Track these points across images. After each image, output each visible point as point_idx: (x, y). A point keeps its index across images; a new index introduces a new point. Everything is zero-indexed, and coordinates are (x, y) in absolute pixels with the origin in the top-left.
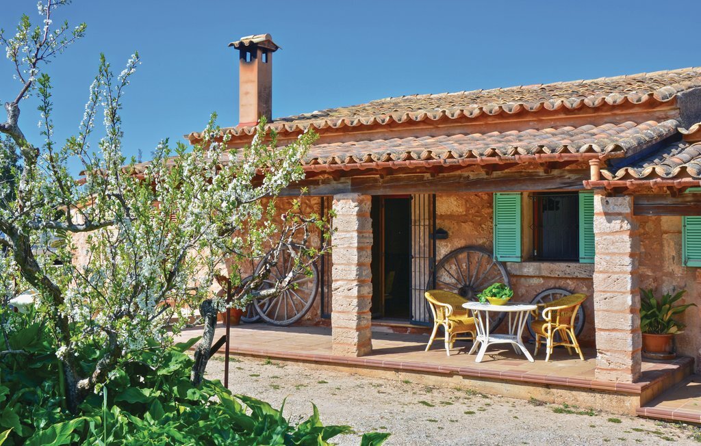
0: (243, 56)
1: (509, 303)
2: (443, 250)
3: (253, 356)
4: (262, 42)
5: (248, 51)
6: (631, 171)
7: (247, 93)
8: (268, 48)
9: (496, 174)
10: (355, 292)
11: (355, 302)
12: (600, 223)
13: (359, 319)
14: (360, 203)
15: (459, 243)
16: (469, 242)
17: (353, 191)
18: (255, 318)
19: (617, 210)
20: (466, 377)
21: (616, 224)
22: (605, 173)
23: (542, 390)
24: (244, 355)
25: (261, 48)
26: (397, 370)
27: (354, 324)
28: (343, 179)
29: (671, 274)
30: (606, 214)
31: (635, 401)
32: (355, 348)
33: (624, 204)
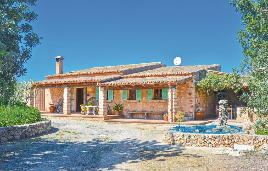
0: (57, 60)
1: (93, 106)
2: (88, 98)
3: (51, 116)
4: (61, 58)
5: (58, 59)
6: (102, 83)
7: (57, 68)
8: (62, 59)
9: (87, 84)
10: (67, 104)
11: (67, 106)
12: (100, 91)
13: (68, 109)
14: (68, 89)
15: (91, 97)
16: (93, 97)
17: (67, 87)
18: (57, 112)
19: (102, 89)
20: (82, 117)
21: (102, 92)
22: (99, 84)
23: (92, 118)
24: (50, 116)
25: (60, 59)
26: (73, 117)
27: (67, 110)
28: (66, 85)
29: (122, 101)
30: (101, 90)
31: (103, 119)
32: (67, 114)
33: (103, 89)
